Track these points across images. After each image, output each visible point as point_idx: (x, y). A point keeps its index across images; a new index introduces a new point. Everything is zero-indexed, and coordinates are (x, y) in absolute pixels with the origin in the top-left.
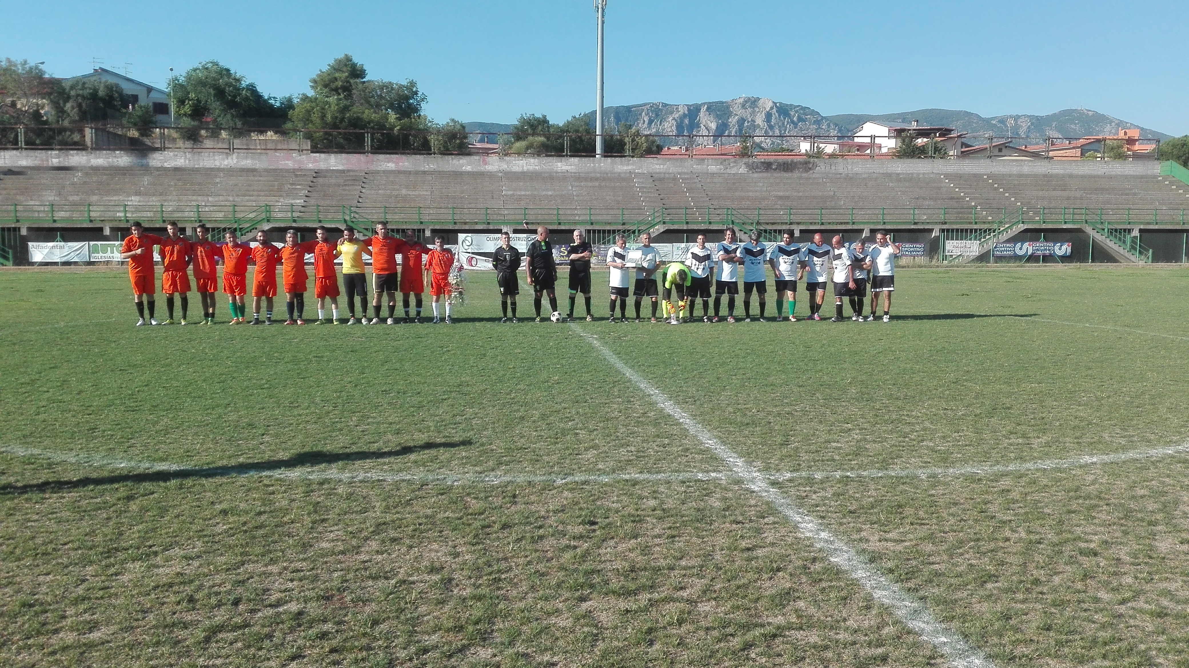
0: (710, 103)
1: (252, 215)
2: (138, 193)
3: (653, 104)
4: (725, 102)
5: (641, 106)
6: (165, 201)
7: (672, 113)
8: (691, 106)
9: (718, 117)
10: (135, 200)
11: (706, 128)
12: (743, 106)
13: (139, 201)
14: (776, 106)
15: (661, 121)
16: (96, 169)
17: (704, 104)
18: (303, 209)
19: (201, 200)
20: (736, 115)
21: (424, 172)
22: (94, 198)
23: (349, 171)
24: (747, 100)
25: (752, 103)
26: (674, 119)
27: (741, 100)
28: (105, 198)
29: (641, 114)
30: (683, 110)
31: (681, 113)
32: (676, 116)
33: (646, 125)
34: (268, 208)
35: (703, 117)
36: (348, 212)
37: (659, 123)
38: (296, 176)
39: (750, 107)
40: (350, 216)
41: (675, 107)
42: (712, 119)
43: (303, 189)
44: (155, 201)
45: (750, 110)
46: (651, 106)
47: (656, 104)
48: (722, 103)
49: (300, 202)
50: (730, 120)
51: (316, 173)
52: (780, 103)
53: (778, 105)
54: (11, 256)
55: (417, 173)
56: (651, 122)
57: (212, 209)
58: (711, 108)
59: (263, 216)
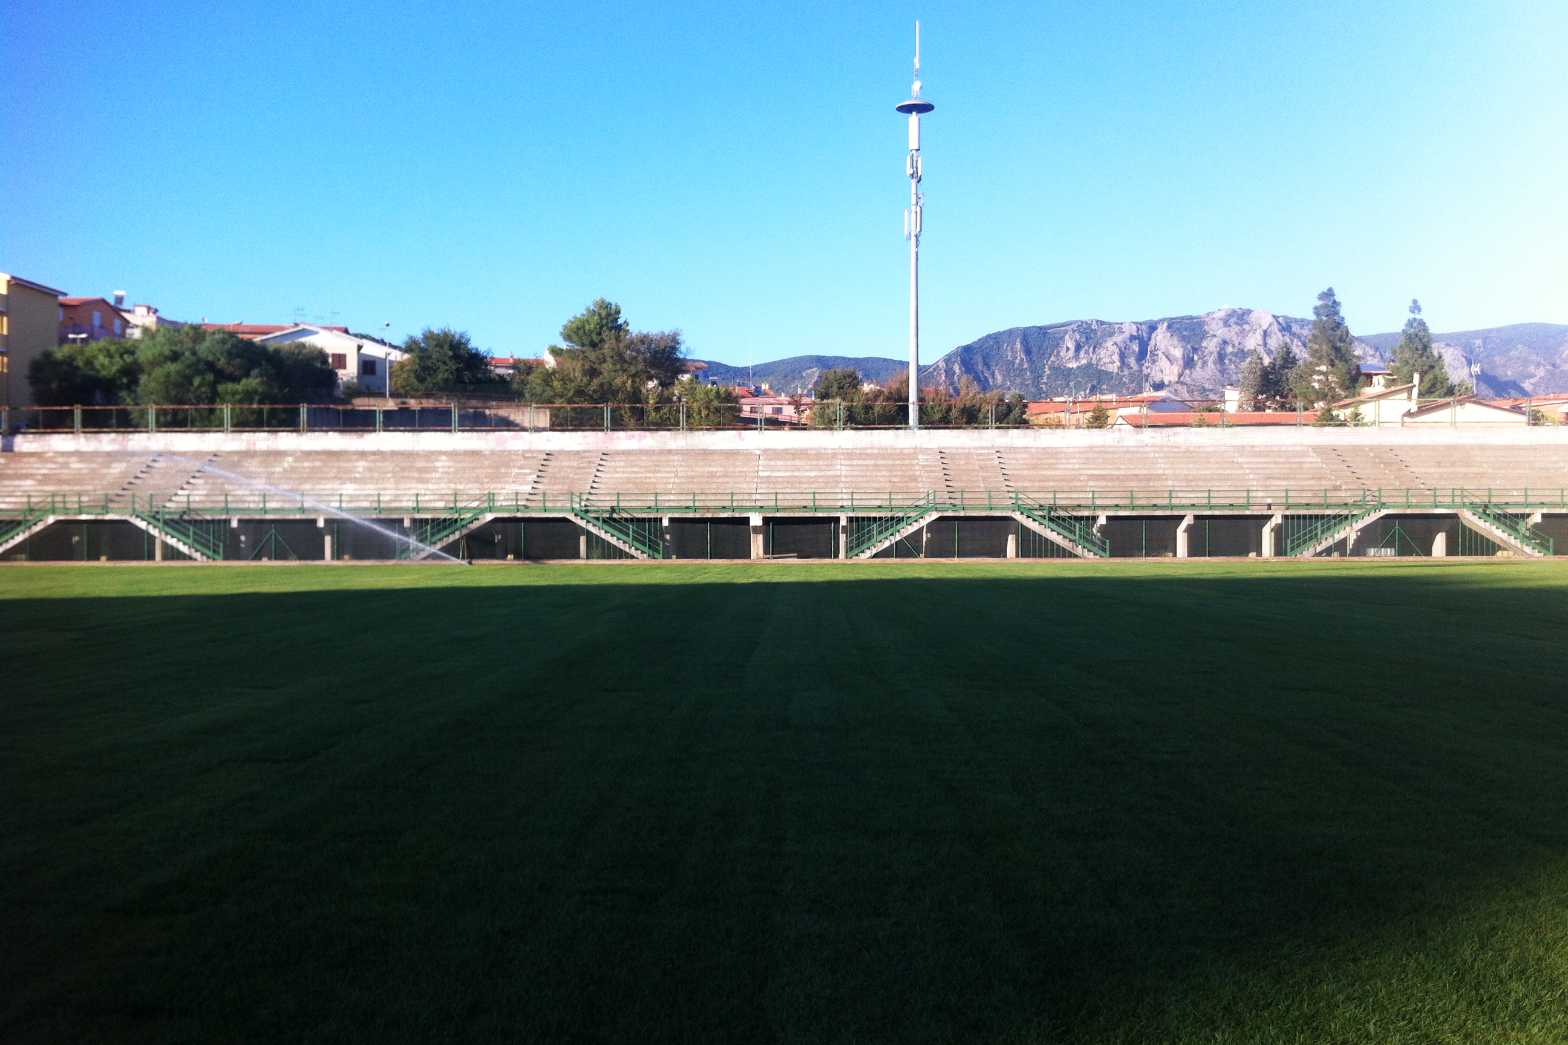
0: (1172, 319)
1: (475, 504)
2: (354, 480)
3: (1082, 322)
4: (1196, 318)
5: (1063, 325)
6: (384, 489)
7: (1112, 334)
8: (1141, 324)
9: (1184, 339)
10: (349, 489)
11: (1167, 357)
12: (1226, 323)
13: (355, 490)
14: (1279, 323)
15: (1095, 348)
16: (309, 454)
17: (1162, 321)
18: (530, 497)
19: (420, 488)
20: (1214, 336)
21: (670, 452)
22: (307, 486)
23: (584, 452)
24: (1232, 313)
25: (1240, 318)
26: (1115, 343)
27: (1222, 314)
28: (318, 487)
29: (1062, 338)
30: (1130, 330)
31: (1127, 335)
32: (1118, 338)
33: (1071, 353)
34: (491, 497)
35: (1161, 339)
36: (577, 500)
37: (1091, 349)
38: (525, 458)
39: (1237, 324)
40: (580, 504)
41: (1117, 326)
42: (1175, 342)
43: (530, 474)
44: (370, 489)
45: (1237, 328)
46: (1078, 326)
47: (1086, 323)
48: (1191, 318)
49: (527, 488)
50: (1204, 344)
51: (547, 454)
52: (1285, 317)
53: (1281, 320)
54: (221, 550)
55: (662, 452)
56: (1078, 348)
57: (432, 498)
58: (1175, 326)
59: (486, 505)
